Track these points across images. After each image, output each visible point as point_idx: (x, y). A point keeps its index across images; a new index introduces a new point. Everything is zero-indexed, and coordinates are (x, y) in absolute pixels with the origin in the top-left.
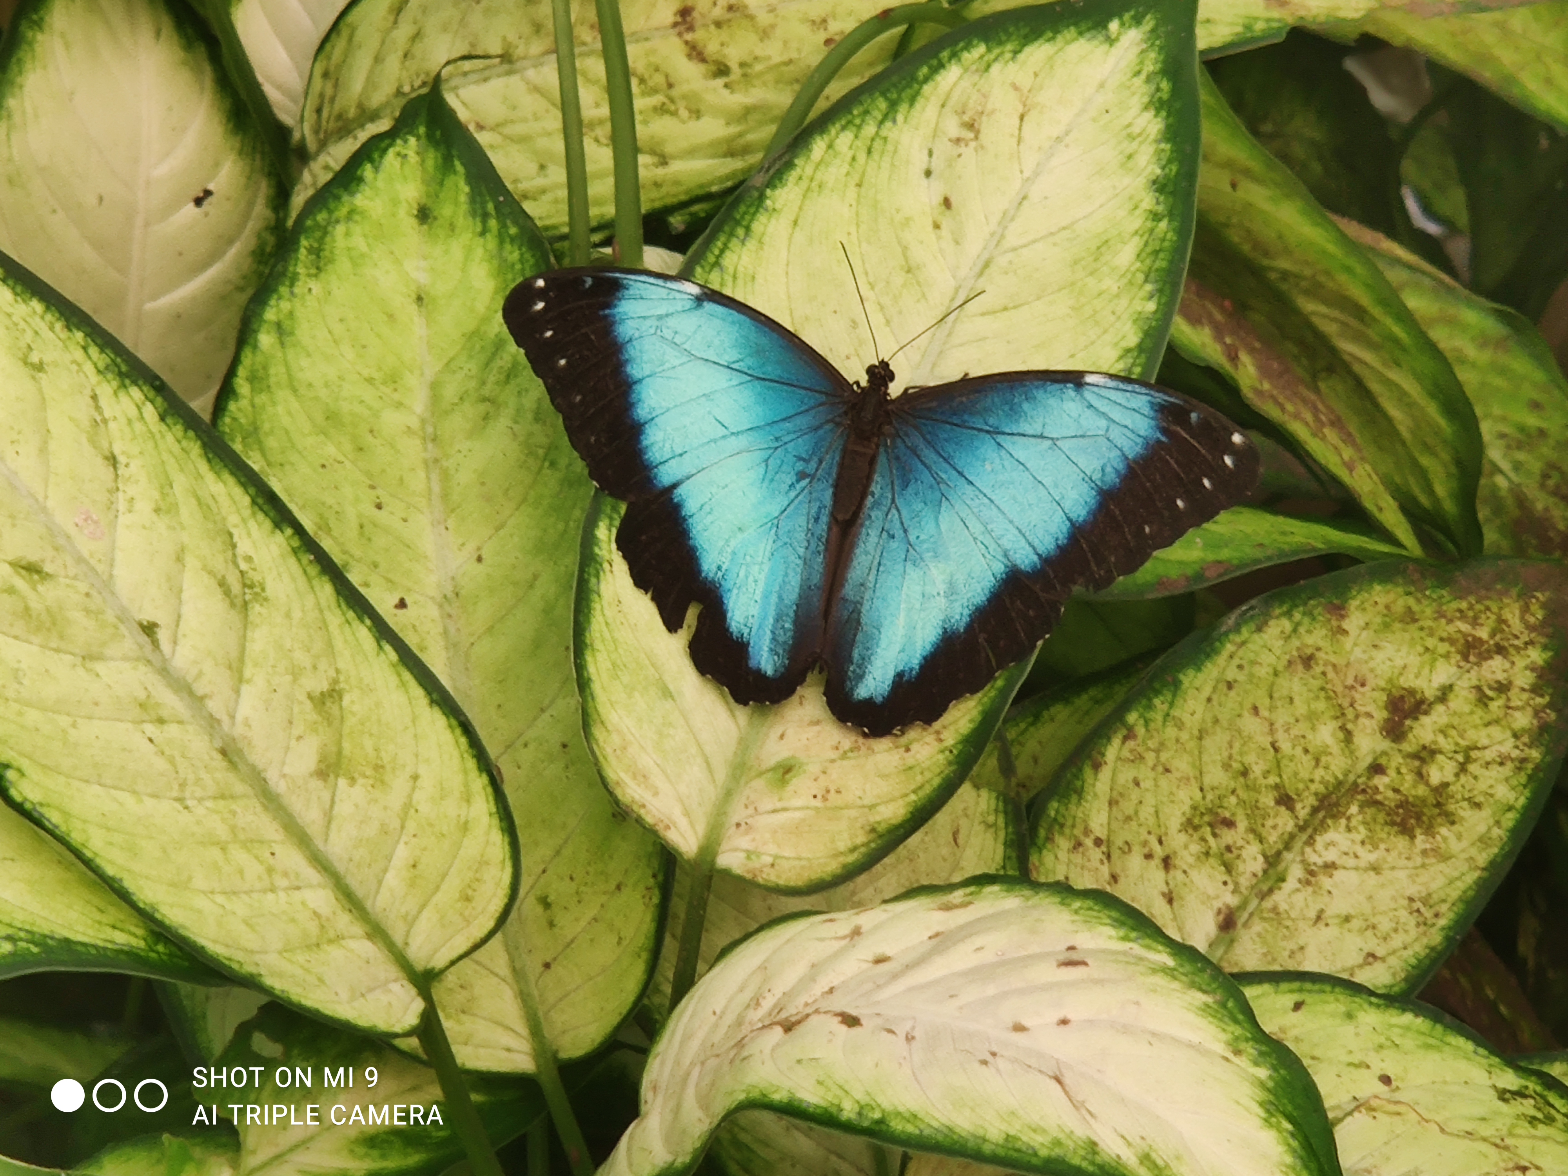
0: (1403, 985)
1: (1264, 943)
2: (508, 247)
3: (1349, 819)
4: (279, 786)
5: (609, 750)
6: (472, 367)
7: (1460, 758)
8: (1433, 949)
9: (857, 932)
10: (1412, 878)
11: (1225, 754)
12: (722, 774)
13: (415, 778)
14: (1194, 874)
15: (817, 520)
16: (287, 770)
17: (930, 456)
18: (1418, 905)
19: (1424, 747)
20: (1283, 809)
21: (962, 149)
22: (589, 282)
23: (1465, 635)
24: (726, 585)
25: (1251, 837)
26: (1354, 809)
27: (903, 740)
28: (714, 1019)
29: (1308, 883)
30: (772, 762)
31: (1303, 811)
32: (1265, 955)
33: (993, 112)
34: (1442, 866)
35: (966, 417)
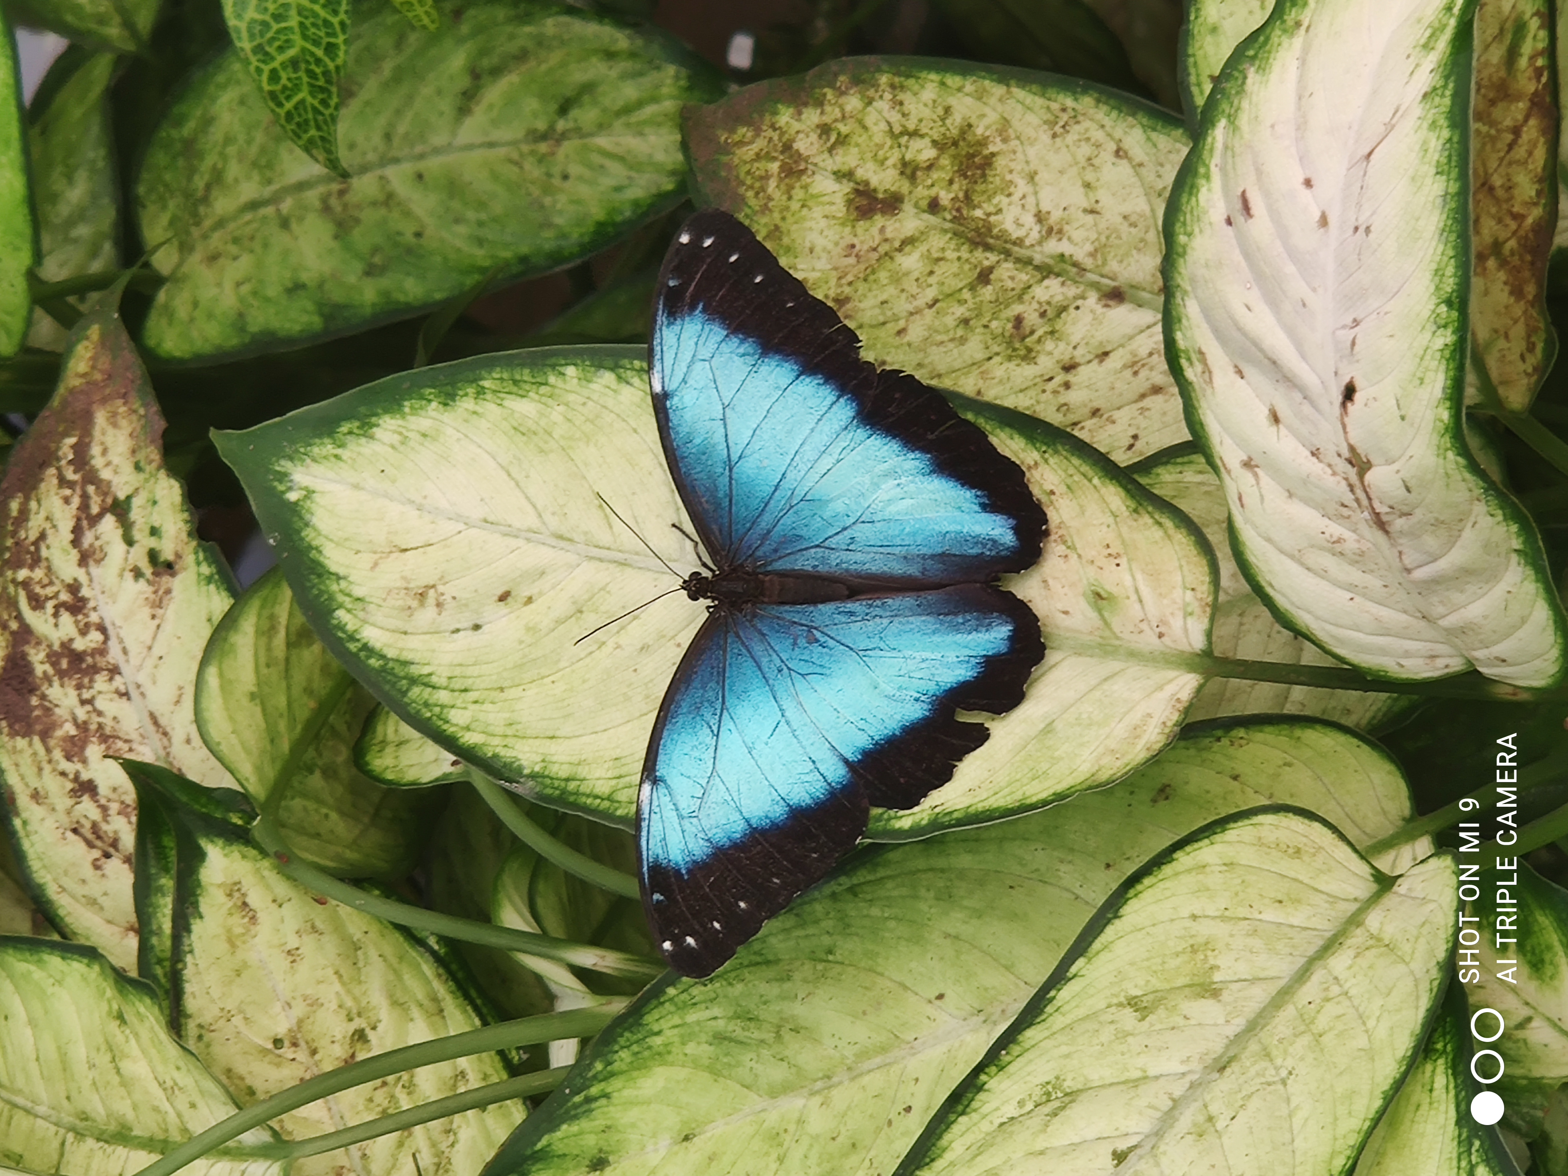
0: (1140, 116)
1: (1127, 254)
2: (616, 1066)
3: (989, 215)
4: (1239, 1024)
5: (1119, 763)
6: (747, 1057)
7: (904, 140)
8: (1098, 101)
9: (1248, 464)
10: (1032, 142)
11: (951, 345)
12: (1115, 665)
13: (1194, 917)
14: (1075, 339)
15: (852, 614)
16: (1221, 1021)
17: (765, 522)
18: (1058, 129)
19: (902, 173)
20: (992, 277)
21: (447, 597)
22: (657, 896)
23: (781, 180)
24: (932, 688)
25: (1026, 297)
26: (978, 213)
27: (1044, 499)
28: (1358, 599)
29: (1060, 232)
30: (1093, 615)
31: (992, 258)
32: (1139, 250)
33: (404, 578)
34: (1015, 123)
35: (721, 494)
